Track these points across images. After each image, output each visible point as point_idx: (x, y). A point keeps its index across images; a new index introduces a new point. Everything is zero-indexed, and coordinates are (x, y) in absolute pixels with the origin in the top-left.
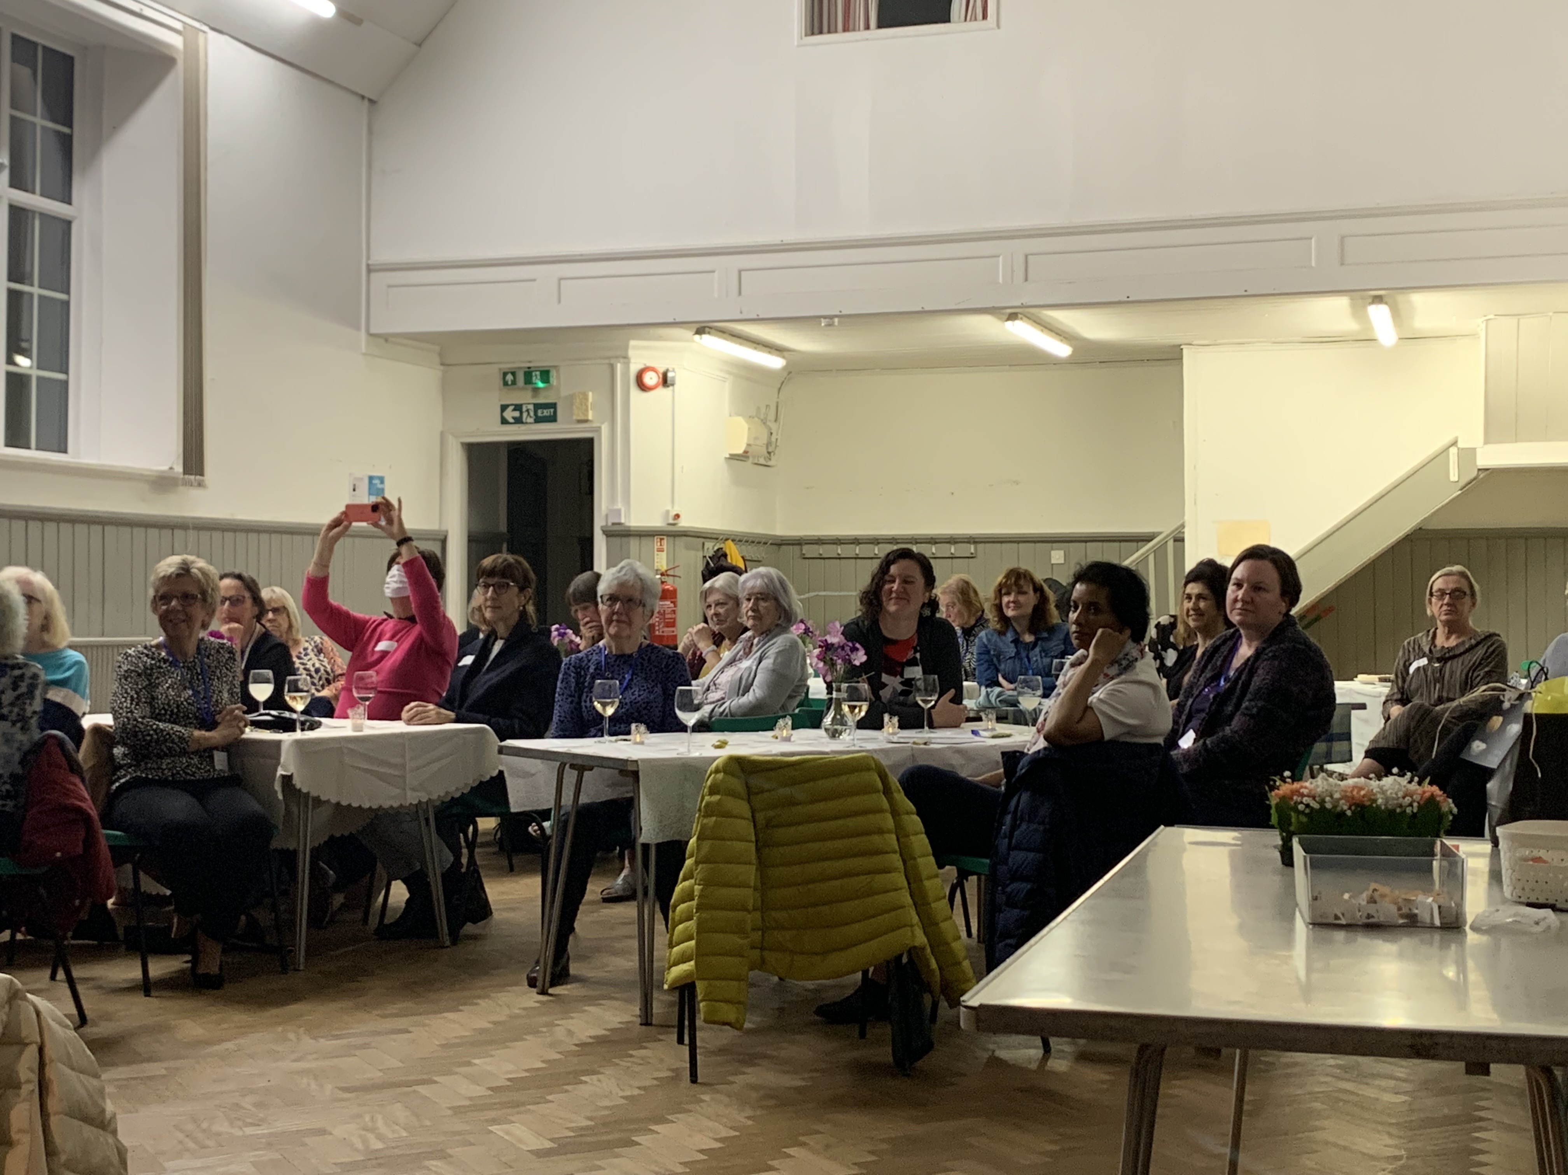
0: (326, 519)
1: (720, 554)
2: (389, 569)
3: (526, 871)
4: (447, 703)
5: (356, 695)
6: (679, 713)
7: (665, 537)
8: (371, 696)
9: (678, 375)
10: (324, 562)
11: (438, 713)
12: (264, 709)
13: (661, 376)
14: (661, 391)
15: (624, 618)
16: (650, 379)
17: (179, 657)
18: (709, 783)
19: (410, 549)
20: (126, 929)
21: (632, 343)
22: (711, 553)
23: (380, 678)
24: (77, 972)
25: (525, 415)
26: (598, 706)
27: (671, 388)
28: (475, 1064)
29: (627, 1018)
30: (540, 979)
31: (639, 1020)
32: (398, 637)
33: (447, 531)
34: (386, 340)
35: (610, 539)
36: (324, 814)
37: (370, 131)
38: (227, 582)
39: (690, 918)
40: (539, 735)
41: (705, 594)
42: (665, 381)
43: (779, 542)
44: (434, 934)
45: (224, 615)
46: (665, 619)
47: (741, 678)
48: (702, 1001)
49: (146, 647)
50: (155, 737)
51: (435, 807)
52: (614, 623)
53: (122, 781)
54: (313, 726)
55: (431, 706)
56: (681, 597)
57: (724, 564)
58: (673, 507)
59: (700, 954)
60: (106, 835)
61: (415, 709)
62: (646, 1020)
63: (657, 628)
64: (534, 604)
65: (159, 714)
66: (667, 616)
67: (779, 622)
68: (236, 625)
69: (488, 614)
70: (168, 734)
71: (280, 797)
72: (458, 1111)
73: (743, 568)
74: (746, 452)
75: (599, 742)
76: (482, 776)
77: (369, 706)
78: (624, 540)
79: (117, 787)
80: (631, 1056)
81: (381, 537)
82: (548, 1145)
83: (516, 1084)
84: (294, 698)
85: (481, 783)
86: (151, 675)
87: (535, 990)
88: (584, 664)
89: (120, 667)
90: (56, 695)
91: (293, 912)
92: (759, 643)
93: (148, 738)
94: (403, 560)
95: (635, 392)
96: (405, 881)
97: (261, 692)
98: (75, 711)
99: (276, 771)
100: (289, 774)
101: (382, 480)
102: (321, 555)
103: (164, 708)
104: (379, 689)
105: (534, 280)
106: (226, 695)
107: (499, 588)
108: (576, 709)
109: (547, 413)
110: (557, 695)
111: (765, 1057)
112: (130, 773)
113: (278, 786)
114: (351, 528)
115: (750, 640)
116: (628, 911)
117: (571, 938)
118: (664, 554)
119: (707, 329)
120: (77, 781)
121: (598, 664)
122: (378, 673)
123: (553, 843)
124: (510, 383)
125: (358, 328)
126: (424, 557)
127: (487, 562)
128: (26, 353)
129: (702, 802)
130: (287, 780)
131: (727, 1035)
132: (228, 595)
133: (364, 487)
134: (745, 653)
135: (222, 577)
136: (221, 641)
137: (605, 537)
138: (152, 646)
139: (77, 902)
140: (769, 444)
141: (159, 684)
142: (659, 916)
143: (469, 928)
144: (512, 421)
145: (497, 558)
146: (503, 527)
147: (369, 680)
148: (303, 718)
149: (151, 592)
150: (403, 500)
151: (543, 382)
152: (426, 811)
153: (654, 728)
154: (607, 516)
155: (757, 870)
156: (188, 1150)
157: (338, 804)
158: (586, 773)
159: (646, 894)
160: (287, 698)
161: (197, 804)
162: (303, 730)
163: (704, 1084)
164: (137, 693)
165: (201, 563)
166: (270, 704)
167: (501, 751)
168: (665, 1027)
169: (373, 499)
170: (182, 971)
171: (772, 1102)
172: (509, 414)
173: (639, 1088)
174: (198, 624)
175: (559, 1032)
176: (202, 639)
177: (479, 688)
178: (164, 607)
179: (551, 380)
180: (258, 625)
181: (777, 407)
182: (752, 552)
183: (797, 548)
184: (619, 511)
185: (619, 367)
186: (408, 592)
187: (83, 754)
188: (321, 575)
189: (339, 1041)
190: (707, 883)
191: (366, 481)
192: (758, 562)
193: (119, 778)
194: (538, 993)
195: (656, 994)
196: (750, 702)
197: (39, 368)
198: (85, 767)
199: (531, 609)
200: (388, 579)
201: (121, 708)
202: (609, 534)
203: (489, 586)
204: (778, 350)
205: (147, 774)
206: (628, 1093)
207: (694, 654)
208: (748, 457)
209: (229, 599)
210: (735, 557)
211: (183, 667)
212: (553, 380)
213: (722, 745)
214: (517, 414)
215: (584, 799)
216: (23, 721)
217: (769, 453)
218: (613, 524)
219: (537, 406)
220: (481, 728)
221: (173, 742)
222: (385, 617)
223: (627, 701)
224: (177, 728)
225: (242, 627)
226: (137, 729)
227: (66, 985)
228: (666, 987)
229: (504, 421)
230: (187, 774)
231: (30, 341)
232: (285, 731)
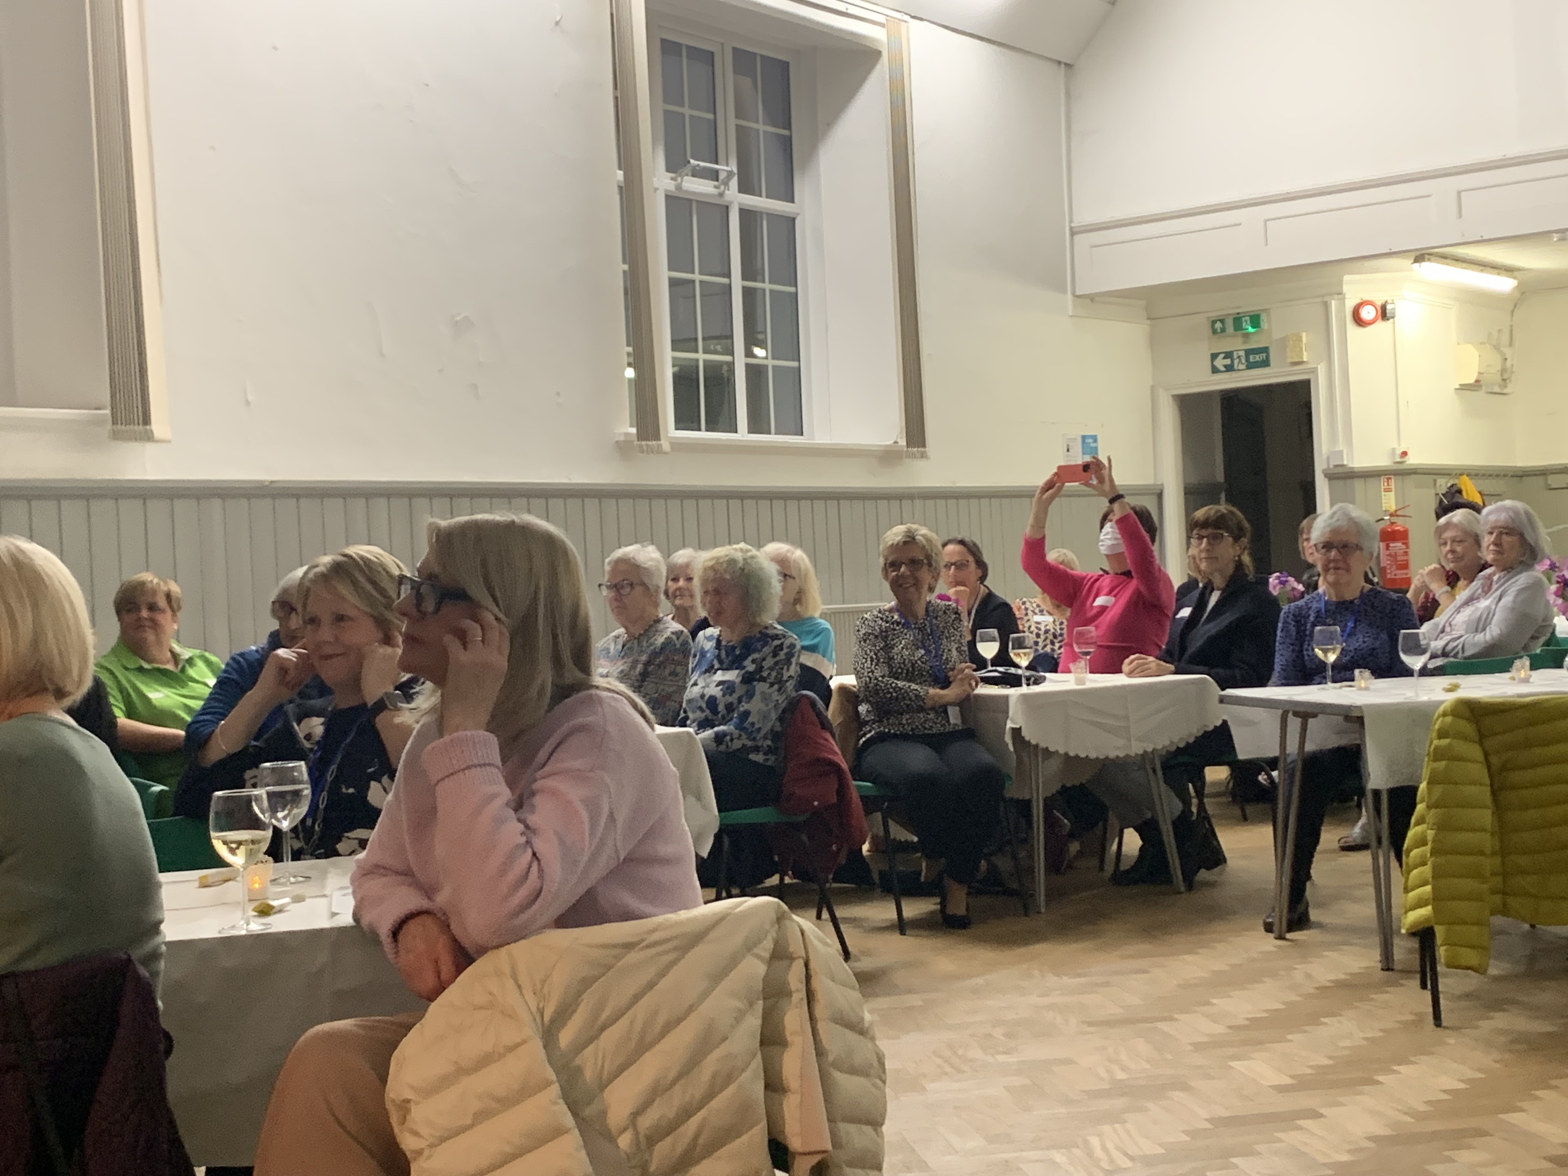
0: (1040, 480)
1: (1455, 489)
2: (1102, 527)
3: (1259, 820)
4: (1167, 656)
5: (1077, 650)
6: (1404, 657)
7: (1392, 477)
8: (1091, 650)
9: (1398, 308)
10: (1040, 522)
11: (1158, 665)
12: (992, 666)
13: (1379, 309)
14: (1380, 325)
15: (1341, 565)
16: (1367, 313)
17: (911, 619)
18: (1437, 727)
19: (1123, 507)
20: (880, 872)
21: (1346, 278)
22: (1444, 490)
23: (1101, 632)
24: (841, 912)
25: (1236, 362)
26: (1319, 652)
27: (1391, 320)
28: (1213, 1004)
29: (1365, 963)
30: (1277, 923)
31: (1379, 965)
32: (1115, 592)
33: (1162, 485)
34: (1092, 300)
35: (1334, 482)
36: (1054, 765)
37: (1068, 93)
38: (950, 547)
39: (1424, 864)
40: (1262, 682)
41: (1440, 531)
42: (1384, 314)
43: (1520, 474)
44: (1168, 880)
45: (951, 580)
46: (1397, 561)
47: (1480, 619)
48: (1441, 945)
49: (880, 612)
50: (894, 694)
51: (1160, 756)
52: (1332, 571)
53: (868, 736)
54: (1037, 682)
55: (1151, 659)
56: (1414, 538)
57: (1460, 500)
58: (1399, 445)
59: (1437, 899)
60: (857, 787)
61: (1136, 662)
62: (1388, 965)
63: (1388, 571)
64: (1250, 554)
65: (896, 673)
66: (1399, 558)
67: (1523, 559)
68: (962, 588)
69: (1203, 566)
70: (906, 692)
71: (1011, 748)
72: (1198, 1047)
73: (1481, 503)
74: (1477, 381)
75: (1323, 689)
76: (1205, 726)
77: (1090, 660)
78: (1349, 481)
79: (864, 742)
80: (1372, 1000)
81: (1093, 495)
82: (1288, 1081)
83: (1255, 1023)
84: (1018, 655)
85: (1206, 732)
86: (886, 637)
87: (1272, 935)
88: (1304, 612)
89: (858, 631)
90: (808, 660)
91: (1031, 856)
92: (1499, 579)
93: (889, 696)
94: (1116, 516)
95: (1351, 327)
96: (1136, 829)
97: (988, 650)
98: (822, 672)
99: (1005, 725)
100: (1018, 726)
101: (1095, 439)
102: (1036, 518)
103: (900, 667)
104: (1099, 643)
105: (1239, 225)
106: (954, 653)
107: (1214, 539)
108: (1297, 657)
109: (1258, 358)
110: (1277, 644)
111: (1514, 1002)
112: (874, 728)
113: (1008, 739)
114: (1064, 488)
115: (1490, 577)
116: (1364, 859)
117: (1308, 884)
118: (1392, 494)
119: (1427, 256)
120: (828, 736)
121: (1318, 612)
122: (1097, 627)
123: (1281, 791)
124: (1219, 330)
125: (1064, 291)
126: (1136, 513)
127: (1200, 514)
128: (762, 344)
129: (1430, 746)
130: (1016, 732)
131: (1471, 982)
132: (953, 561)
133: (1077, 448)
134: (1483, 591)
135: (944, 545)
136: (947, 603)
137: (1327, 480)
138: (885, 611)
139: (834, 847)
140: (1503, 371)
141: (894, 645)
142: (1394, 863)
143: (1203, 875)
144: (1223, 369)
145: (1209, 509)
146: (1220, 477)
147: (1089, 636)
148: (1028, 673)
149: (882, 561)
150: (1112, 458)
151: (1253, 327)
152: (1152, 761)
153: (1381, 672)
154: (1328, 458)
155: (1493, 813)
156: (946, 1074)
157: (1066, 754)
158: (1311, 721)
159: (1379, 841)
160: (1012, 655)
161: (934, 754)
162: (1028, 685)
163: (1446, 1028)
164: (876, 654)
165: (924, 531)
166: (996, 662)
167: (1222, 700)
168: (1407, 972)
169: (1088, 459)
170: (932, 913)
171: (1519, 1047)
172: (1220, 363)
173: (1381, 1030)
174: (926, 587)
175: (1298, 976)
176: (930, 602)
177: (1198, 639)
178: (894, 574)
179: (1262, 324)
180: (982, 586)
181: (1511, 331)
182: (1489, 486)
183: (1541, 479)
184: (1341, 452)
185: (1334, 304)
186: (1123, 549)
187: (833, 712)
188: (1039, 536)
189: (1078, 980)
190: (1441, 827)
191: (1080, 440)
192: (1499, 497)
193: (864, 735)
194: (1276, 938)
195: (1396, 941)
196: (1486, 642)
197: (773, 358)
198: (835, 724)
199: (1246, 559)
200: (1102, 537)
201: (863, 669)
202: (1331, 476)
203: (1203, 537)
204: (1508, 270)
205: (890, 730)
206: (1369, 1035)
207: (1427, 596)
208: (1481, 386)
209: (954, 564)
210: (1471, 493)
211: (915, 628)
212: (1264, 325)
213: (1453, 688)
214: (1228, 362)
215: (1309, 747)
216: (780, 682)
217: (1504, 380)
218: (1336, 466)
219: (1248, 352)
220: (1201, 679)
221: (910, 699)
222: (1101, 573)
223: (1351, 648)
224: (914, 686)
225: (967, 589)
226: (878, 687)
227: (831, 924)
228: (1403, 931)
229: (1215, 370)
230: (925, 728)
231: (765, 332)
232: (1012, 686)
